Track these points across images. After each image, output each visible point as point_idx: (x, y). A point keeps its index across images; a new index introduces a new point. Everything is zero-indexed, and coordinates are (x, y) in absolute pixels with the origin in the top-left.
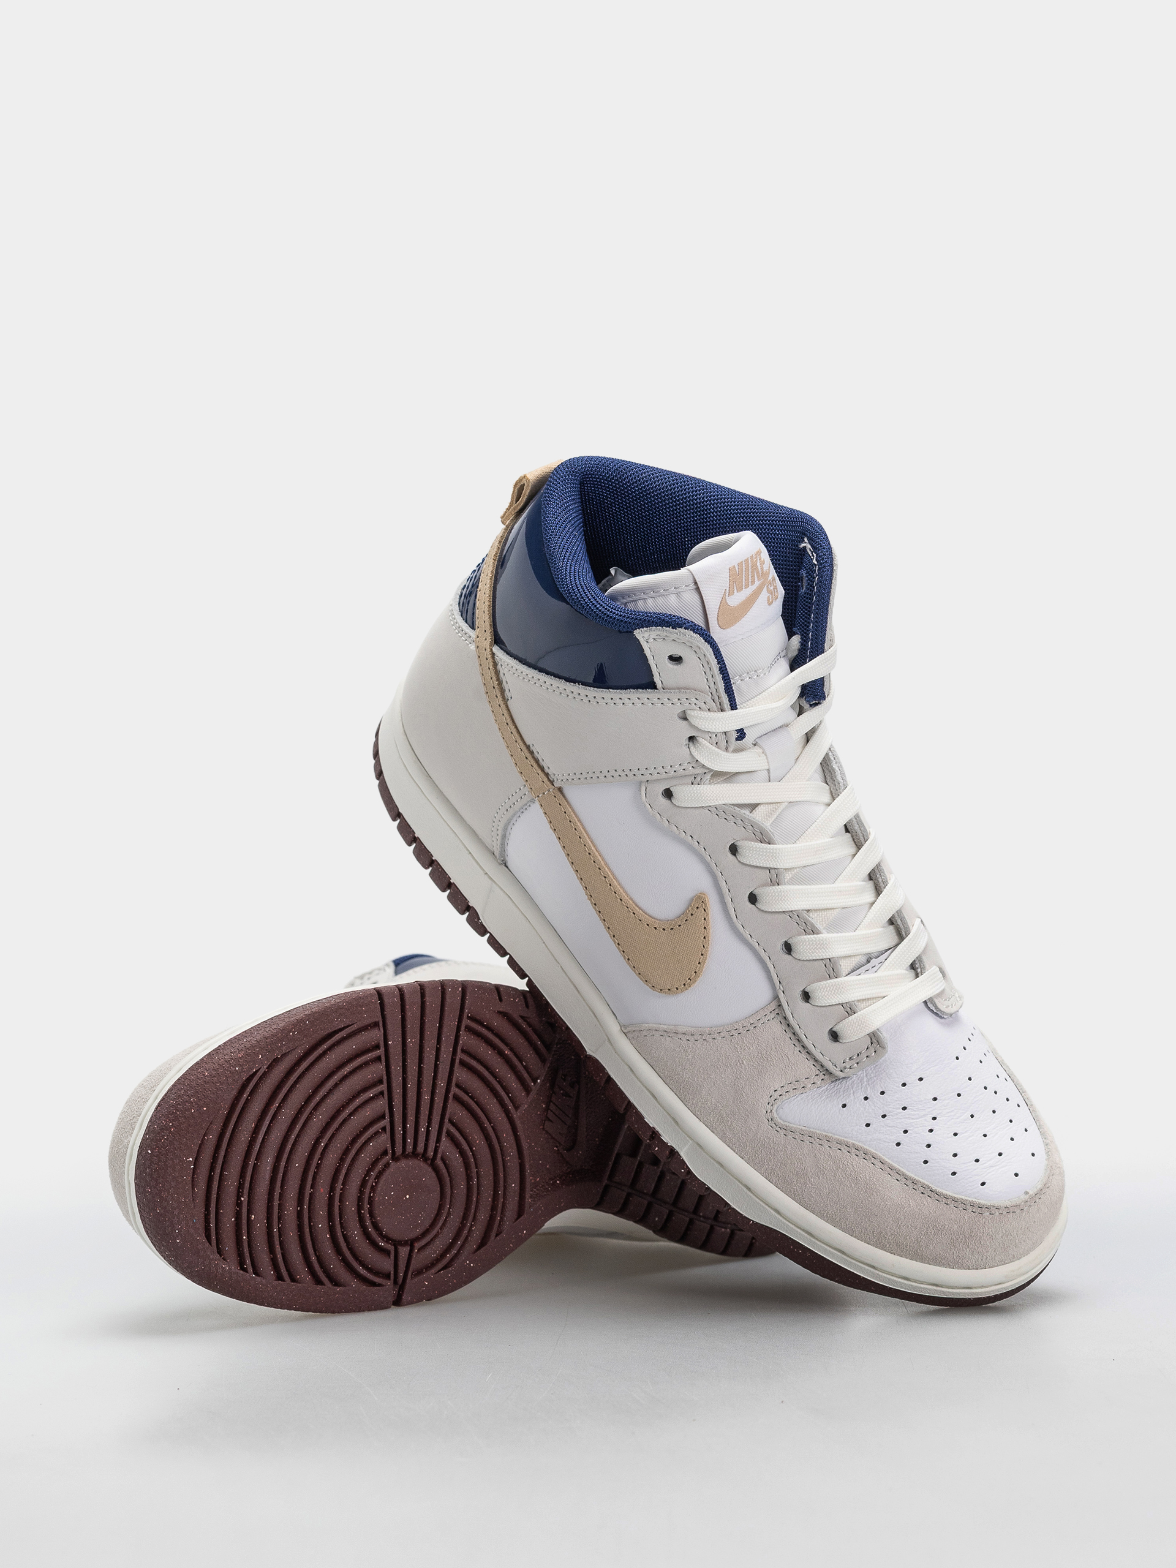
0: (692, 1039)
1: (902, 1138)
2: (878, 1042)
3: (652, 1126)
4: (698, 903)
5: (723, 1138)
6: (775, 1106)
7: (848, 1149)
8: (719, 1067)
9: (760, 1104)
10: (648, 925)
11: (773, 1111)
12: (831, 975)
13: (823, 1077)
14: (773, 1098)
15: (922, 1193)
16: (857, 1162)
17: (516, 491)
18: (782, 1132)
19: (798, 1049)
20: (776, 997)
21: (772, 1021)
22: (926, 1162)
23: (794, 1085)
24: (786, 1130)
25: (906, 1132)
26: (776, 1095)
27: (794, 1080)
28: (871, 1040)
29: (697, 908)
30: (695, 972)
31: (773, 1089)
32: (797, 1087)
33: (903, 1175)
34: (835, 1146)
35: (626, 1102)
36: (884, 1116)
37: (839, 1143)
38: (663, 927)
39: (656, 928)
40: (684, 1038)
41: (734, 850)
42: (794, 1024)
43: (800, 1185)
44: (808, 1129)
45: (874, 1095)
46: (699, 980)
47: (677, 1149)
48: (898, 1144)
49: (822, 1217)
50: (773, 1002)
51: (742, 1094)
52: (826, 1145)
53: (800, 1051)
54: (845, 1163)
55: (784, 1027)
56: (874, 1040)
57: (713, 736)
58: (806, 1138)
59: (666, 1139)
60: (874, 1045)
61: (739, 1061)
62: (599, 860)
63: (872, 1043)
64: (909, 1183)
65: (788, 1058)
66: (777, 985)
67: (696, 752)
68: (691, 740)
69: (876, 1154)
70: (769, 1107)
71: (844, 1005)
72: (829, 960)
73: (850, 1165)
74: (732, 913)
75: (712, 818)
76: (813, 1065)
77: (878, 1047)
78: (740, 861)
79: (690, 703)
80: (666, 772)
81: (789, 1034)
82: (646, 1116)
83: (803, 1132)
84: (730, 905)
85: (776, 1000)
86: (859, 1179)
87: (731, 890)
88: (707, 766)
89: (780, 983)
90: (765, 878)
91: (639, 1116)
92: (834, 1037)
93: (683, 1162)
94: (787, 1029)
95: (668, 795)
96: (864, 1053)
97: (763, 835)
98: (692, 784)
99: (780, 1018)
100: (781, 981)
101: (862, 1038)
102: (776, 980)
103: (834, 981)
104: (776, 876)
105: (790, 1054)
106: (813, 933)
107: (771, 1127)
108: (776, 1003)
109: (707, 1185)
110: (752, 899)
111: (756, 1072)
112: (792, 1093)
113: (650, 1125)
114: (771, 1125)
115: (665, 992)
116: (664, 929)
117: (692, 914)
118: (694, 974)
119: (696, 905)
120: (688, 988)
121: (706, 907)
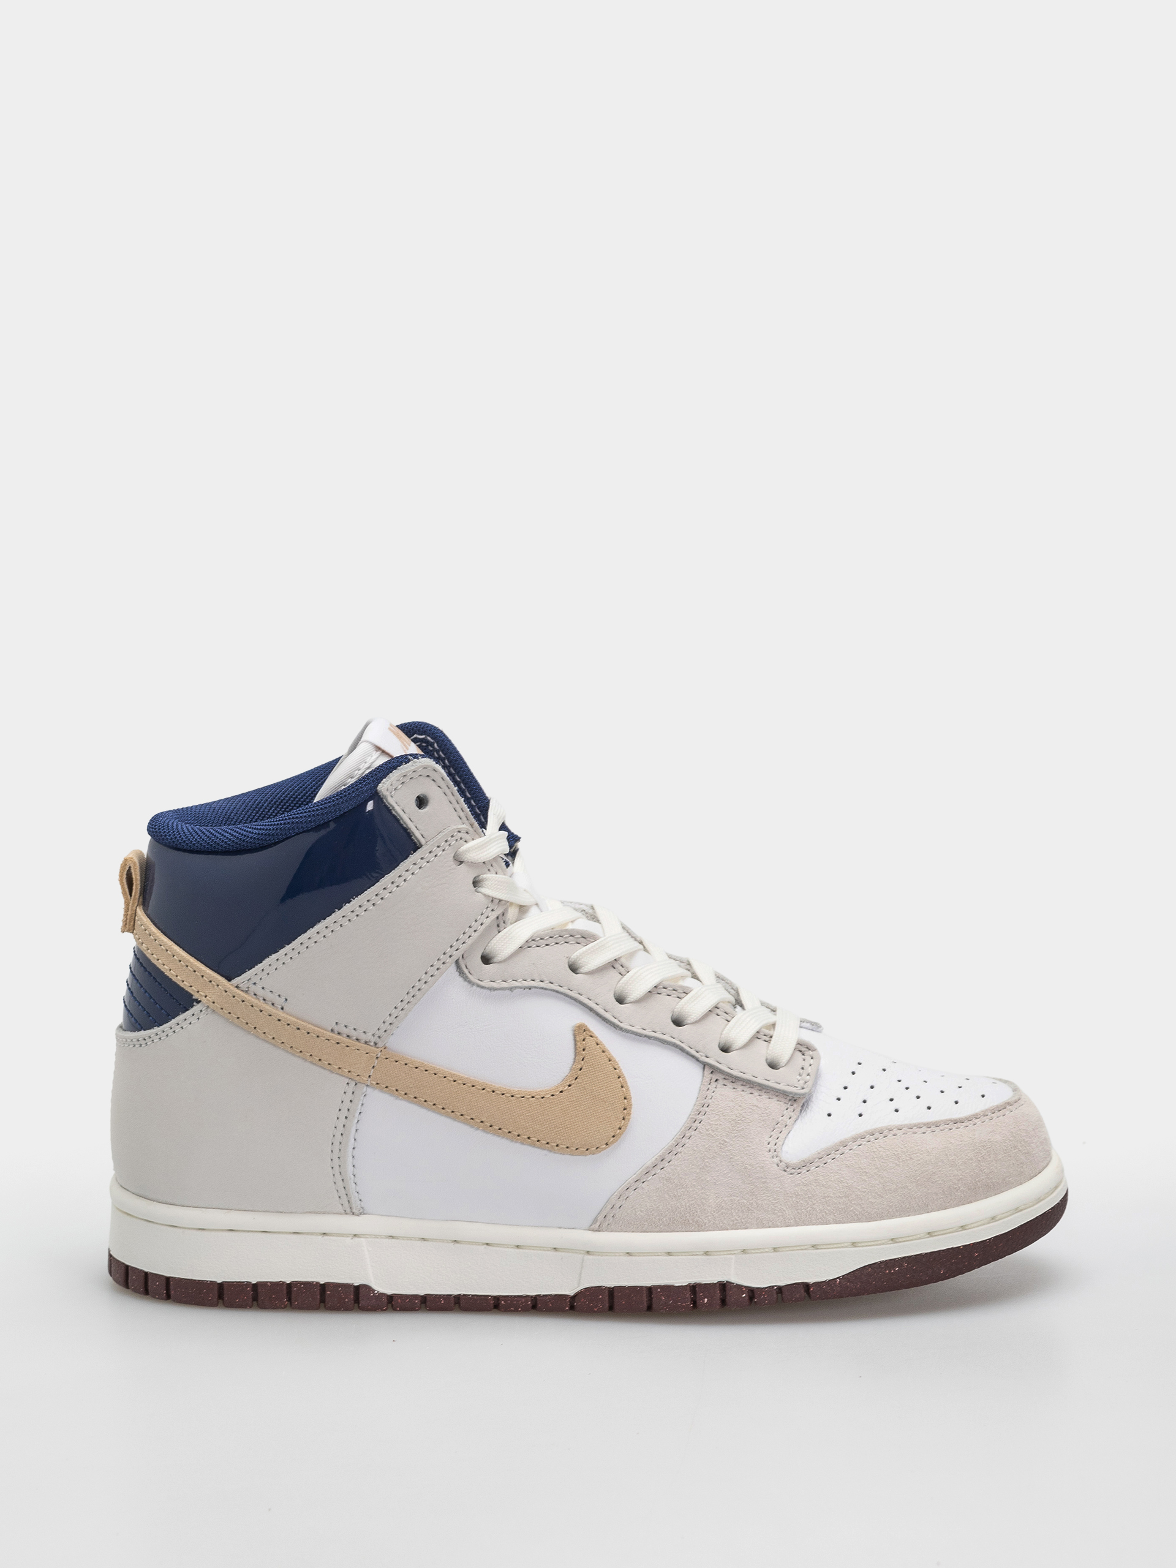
0: (665, 1163)
1: (894, 1105)
2: (807, 1048)
3: (686, 1284)
4: (581, 1033)
5: (761, 1225)
6: (779, 1155)
7: (865, 1140)
8: (707, 1164)
9: (767, 1162)
10: (553, 1095)
11: (781, 1160)
12: (729, 1019)
13: (792, 1107)
14: (772, 1151)
16: (882, 1142)
17: (125, 883)
18: (804, 1170)
19: (756, 1094)
20: (705, 1065)
21: (717, 1090)
22: (929, 1107)
23: (778, 1128)
24: (806, 1164)
25: (891, 1100)
26: (772, 1146)
27: (774, 1123)
28: (801, 1051)
29: (584, 1040)
30: (625, 1098)
31: (766, 1143)
32: (781, 1129)
33: (922, 1126)
34: (853, 1146)
35: (645, 1292)
36: (865, 1102)
37: (854, 1139)
38: (567, 1084)
39: (561, 1092)
40: (657, 1170)
41: (573, 968)
42: (737, 1073)
44: (821, 1150)
45: (842, 1093)
46: (633, 1101)
47: (725, 1279)
48: (897, 1111)
50: (705, 1072)
51: (745, 1168)
52: (846, 1150)
53: (758, 1096)
54: (875, 1150)
55: (730, 1086)
56: (803, 1049)
57: (490, 867)
58: (826, 1158)
59: (709, 1281)
60: (807, 1053)
63: (804, 1054)
64: (933, 1128)
65: (757, 1107)
66: (697, 1055)
67: (487, 889)
68: (476, 883)
69: (889, 1127)
70: (776, 1160)
71: (757, 1036)
72: (716, 1007)
73: (880, 1149)
74: (616, 1021)
75: (534, 951)
76: (778, 1101)
77: (810, 1052)
78: (586, 973)
79: (457, 840)
80: (475, 931)
81: (740, 1088)
82: (674, 1281)
83: (820, 1156)
84: (608, 1016)
85: (706, 1067)
86: (896, 1153)
87: (599, 1002)
88: (503, 898)
89: (697, 1052)
90: (613, 974)
91: (668, 1289)
92: (773, 1066)
93: (739, 1287)
94: (735, 1085)
95: (486, 960)
96: (806, 1064)
97: (585, 938)
98: (499, 932)
99: (721, 1082)
100: (697, 1049)
101: (793, 1053)
102: (693, 1052)
103: (733, 1021)
104: (621, 966)
105: (755, 1103)
106: (687, 994)
107: (791, 1174)
108: (708, 1071)
109: (776, 1286)
110: (620, 1000)
111: (742, 1140)
112: (782, 1136)
113: (684, 1284)
114: (790, 1173)
115: (613, 1143)
116: (570, 1086)
117: (584, 1050)
118: (626, 1101)
119: (582, 1038)
120: (629, 1120)
121: (590, 1032)
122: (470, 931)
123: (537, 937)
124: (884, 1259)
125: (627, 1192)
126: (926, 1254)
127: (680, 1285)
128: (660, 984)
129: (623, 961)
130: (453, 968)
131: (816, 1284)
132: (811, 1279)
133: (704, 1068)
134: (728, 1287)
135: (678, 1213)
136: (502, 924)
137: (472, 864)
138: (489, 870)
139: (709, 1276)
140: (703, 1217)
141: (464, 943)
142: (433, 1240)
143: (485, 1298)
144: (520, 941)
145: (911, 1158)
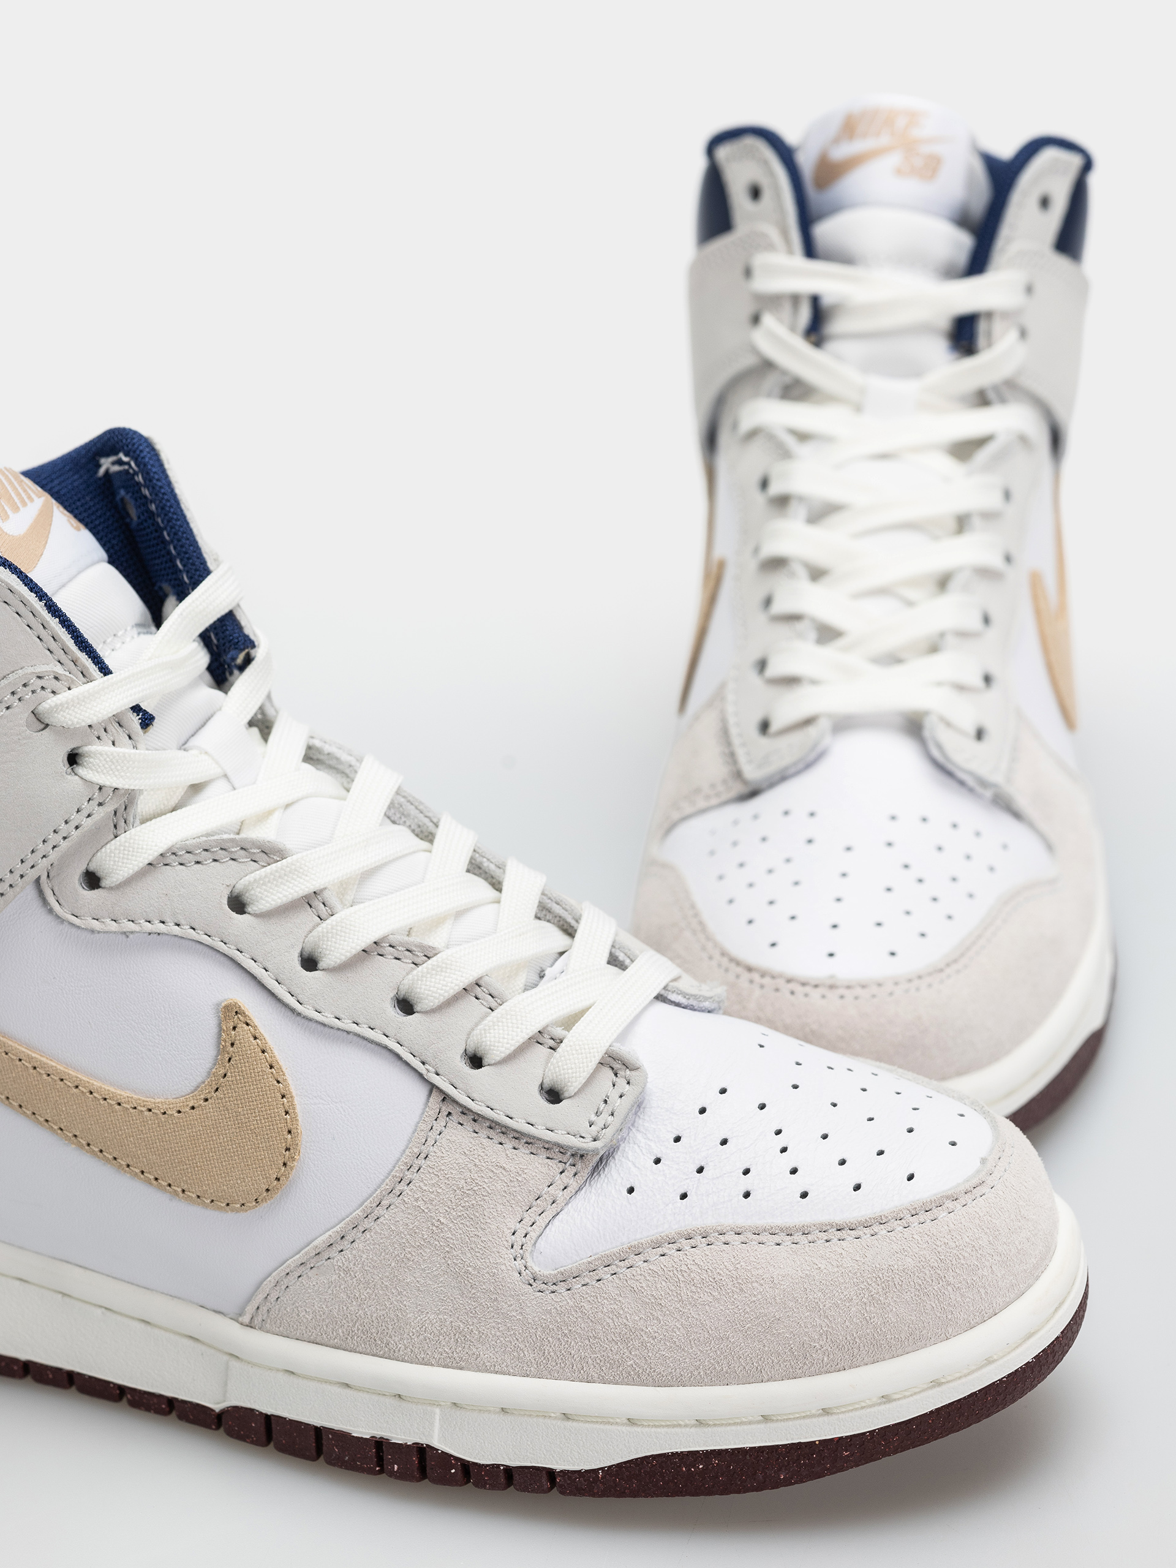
0: (345, 1244)
1: (746, 1183)
2: (622, 1064)
3: (368, 1437)
4: (232, 1015)
6: (527, 1255)
7: (675, 1246)
8: (409, 1256)
9: (503, 1267)
10: (179, 1112)
11: (528, 1264)
12: (495, 1005)
13: (573, 1170)
14: (517, 1247)
15: (827, 1241)
16: (701, 1255)
18: (561, 1288)
19: (509, 1145)
20: (432, 1089)
21: (446, 1131)
22: (804, 1195)
23: (538, 1206)
24: (564, 1280)
25: (746, 1172)
26: (519, 1239)
27: (532, 1198)
28: (613, 1069)
29: (234, 1028)
30: (290, 1132)
31: (508, 1233)
32: (542, 1208)
33: (782, 1230)
34: (653, 1255)
35: (312, 1433)
36: (700, 1170)
37: (656, 1245)
38: (202, 1097)
39: (193, 1108)
40: (333, 1253)
41: (238, 904)
42: (480, 1108)
43: (637, 1352)
44: (596, 1257)
45: (667, 1149)
46: (302, 1139)
47: (424, 1441)
48: (747, 1195)
49: (699, 1383)
50: (431, 1099)
51: (467, 1272)
52: (638, 1261)
53: (514, 1148)
54: (684, 1268)
55: (469, 1126)
56: (616, 1066)
57: (99, 731)
58: (602, 1273)
59: (401, 1439)
60: (621, 1073)
61: (433, 1225)
62: (52, 1067)
63: (616, 1075)
64: (797, 1237)
65: (504, 1169)
66: (421, 1069)
67: (90, 772)
68: (73, 759)
69: (719, 1228)
70: (519, 1264)
71: (537, 1039)
72: (477, 984)
73: (693, 1268)
74: (292, 1001)
75: (175, 873)
76: (548, 1158)
77: (628, 1072)
78: (256, 915)
79: (33, 692)
80: (65, 838)
81: (484, 1132)
82: (351, 1428)
83: (593, 1267)
84: (281, 991)
85: (434, 1090)
86: (718, 1278)
87: (269, 967)
88: (119, 786)
89: (423, 1063)
90: (307, 917)
91: (342, 1437)
92: (554, 1095)
93: (446, 1456)
94: (477, 1127)
95: (92, 880)
96: (614, 1095)
97: (269, 853)
98: (116, 837)
99: (455, 1117)
100: (424, 1058)
101: (596, 1071)
102: (416, 1063)
103: (499, 1011)
104: (324, 904)
105: (503, 1161)
106: (429, 958)
107: (540, 1291)
108: (436, 1098)
109: (503, 1465)
110: (310, 963)
111: (468, 1223)
112: (541, 1221)
113: (365, 1437)
114: (539, 1289)
115: (265, 1200)
116: (206, 1100)
117: (232, 1045)
118: (289, 1136)
119: (231, 1025)
120: (292, 1168)
121: (245, 1016)
122: (54, 839)
123: (181, 849)
124: (679, 1450)
125: (286, 1281)
126: (751, 1448)
127: (360, 1436)
128: (384, 938)
129: (328, 896)
130: (30, 892)
131: (564, 1473)
132: (558, 1467)
133: (431, 1092)
134: (429, 1453)
135: (361, 1325)
136: (122, 823)
137: (65, 731)
138: (99, 738)
139: (402, 1433)
140: (396, 1339)
141: (44, 856)
142: (34, 1284)
143: (107, 1383)
144: (151, 855)
145: (741, 1290)
